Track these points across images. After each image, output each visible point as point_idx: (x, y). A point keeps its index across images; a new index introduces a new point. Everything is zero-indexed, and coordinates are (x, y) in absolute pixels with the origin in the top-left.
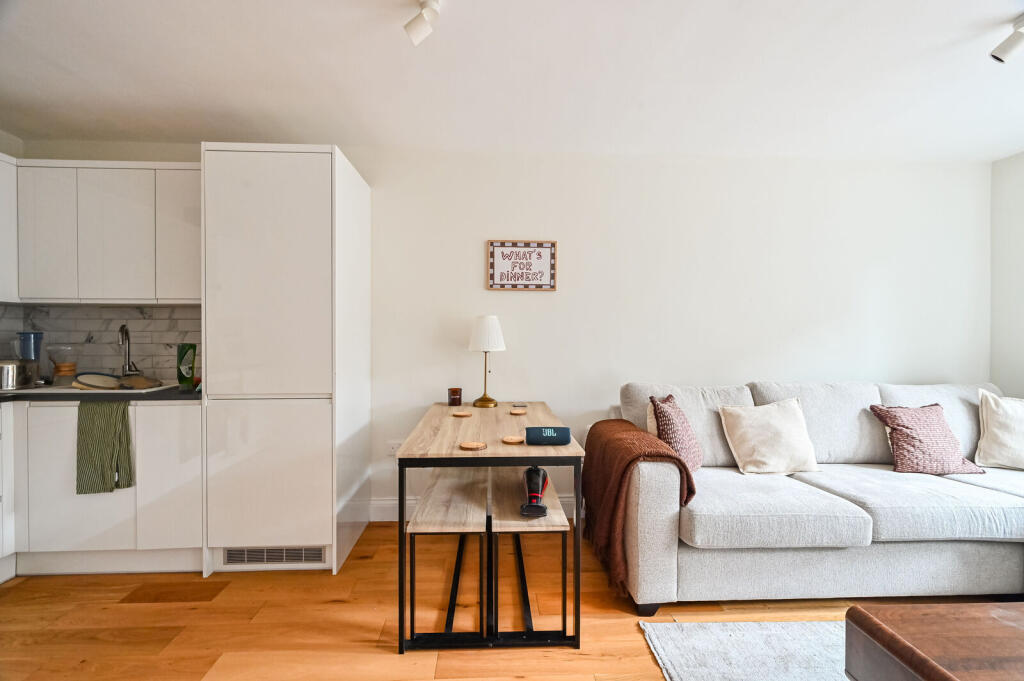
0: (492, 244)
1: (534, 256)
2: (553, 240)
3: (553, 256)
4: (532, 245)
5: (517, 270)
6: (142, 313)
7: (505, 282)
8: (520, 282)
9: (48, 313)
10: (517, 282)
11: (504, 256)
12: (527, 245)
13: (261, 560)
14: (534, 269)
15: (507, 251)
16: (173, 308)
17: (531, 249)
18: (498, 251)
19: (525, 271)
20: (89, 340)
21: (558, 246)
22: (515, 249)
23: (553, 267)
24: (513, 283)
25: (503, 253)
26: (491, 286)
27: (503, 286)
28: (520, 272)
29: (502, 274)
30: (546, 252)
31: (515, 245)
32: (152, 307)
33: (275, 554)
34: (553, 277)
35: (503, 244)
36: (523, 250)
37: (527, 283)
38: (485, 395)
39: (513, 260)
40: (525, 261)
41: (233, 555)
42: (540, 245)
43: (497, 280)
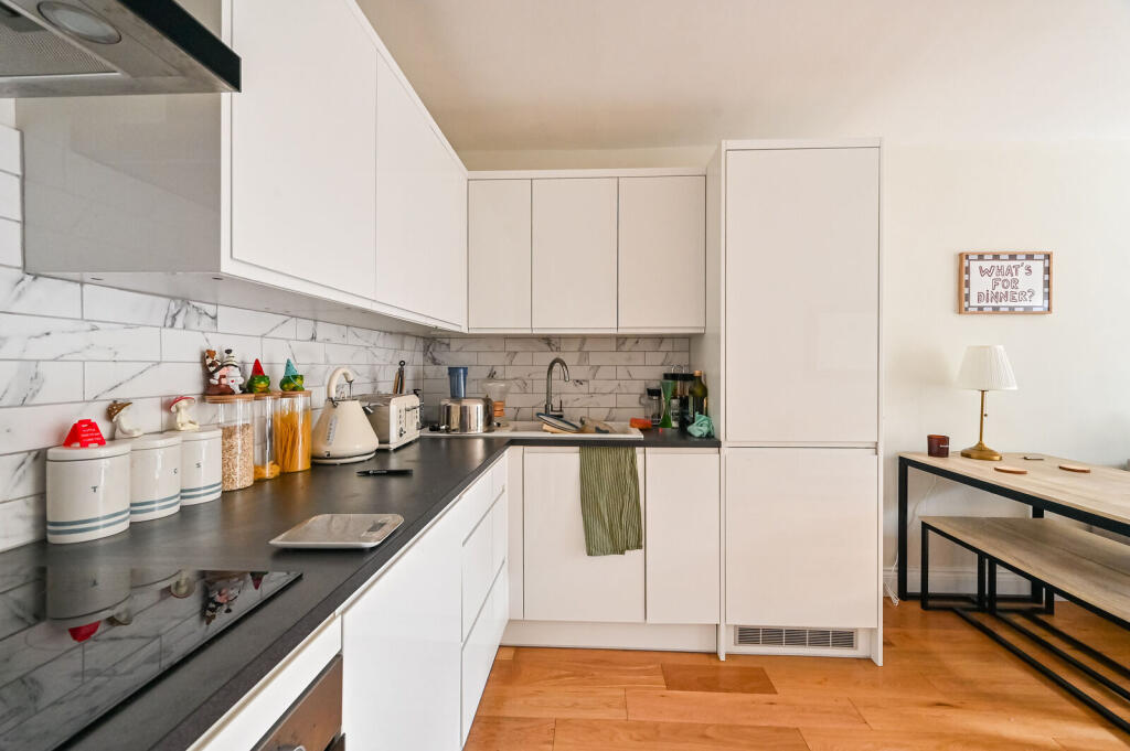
0: (967, 257)
1: (1022, 270)
2: (1047, 250)
3: (1048, 271)
4: (1018, 257)
5: (999, 289)
6: (549, 344)
7: (983, 304)
8: (1003, 303)
9: (448, 345)
10: (999, 304)
11: (982, 272)
12: (1013, 257)
13: (778, 642)
14: (1022, 287)
15: (986, 265)
16: (584, 338)
17: (1019, 263)
18: (975, 266)
19: (1009, 290)
20: (492, 376)
21: (1054, 259)
22: (996, 263)
23: (1048, 284)
24: (994, 304)
25: (981, 268)
26: (966, 309)
27: (980, 309)
28: (1003, 291)
29: (980, 294)
30: (1038, 266)
31: (996, 257)
32: (560, 337)
33: (795, 636)
34: (1048, 296)
35: (981, 257)
36: (1006, 264)
37: (1013, 304)
38: (980, 443)
39: (994, 276)
40: (1009, 278)
41: (746, 635)
42: (1030, 257)
43: (974, 301)
